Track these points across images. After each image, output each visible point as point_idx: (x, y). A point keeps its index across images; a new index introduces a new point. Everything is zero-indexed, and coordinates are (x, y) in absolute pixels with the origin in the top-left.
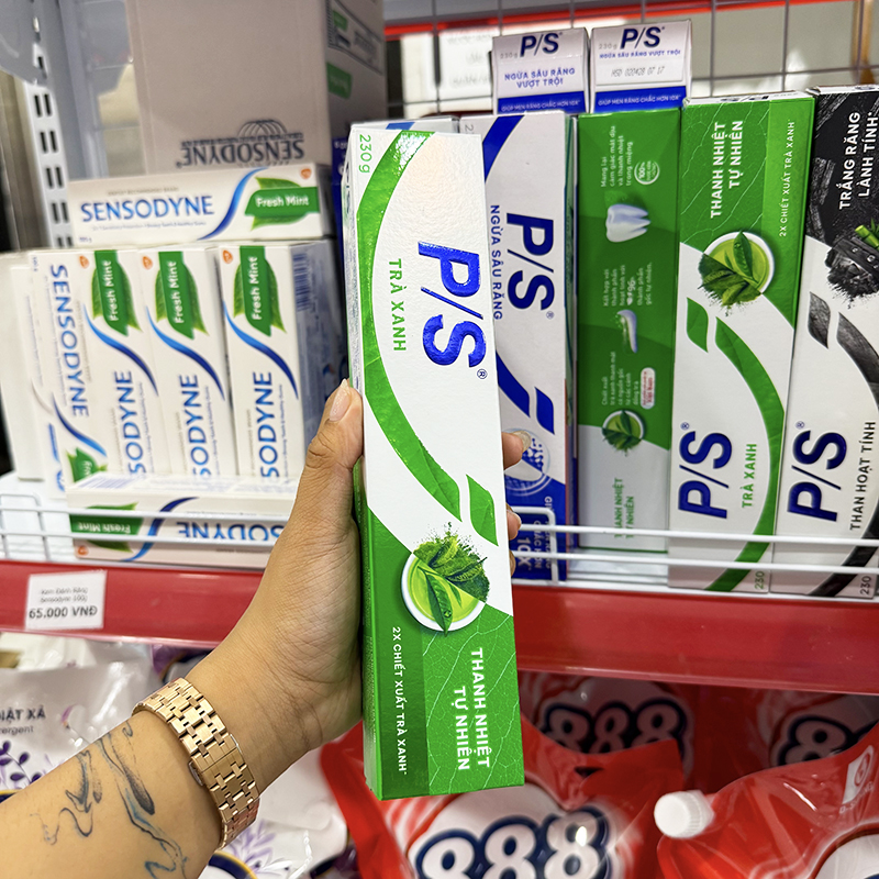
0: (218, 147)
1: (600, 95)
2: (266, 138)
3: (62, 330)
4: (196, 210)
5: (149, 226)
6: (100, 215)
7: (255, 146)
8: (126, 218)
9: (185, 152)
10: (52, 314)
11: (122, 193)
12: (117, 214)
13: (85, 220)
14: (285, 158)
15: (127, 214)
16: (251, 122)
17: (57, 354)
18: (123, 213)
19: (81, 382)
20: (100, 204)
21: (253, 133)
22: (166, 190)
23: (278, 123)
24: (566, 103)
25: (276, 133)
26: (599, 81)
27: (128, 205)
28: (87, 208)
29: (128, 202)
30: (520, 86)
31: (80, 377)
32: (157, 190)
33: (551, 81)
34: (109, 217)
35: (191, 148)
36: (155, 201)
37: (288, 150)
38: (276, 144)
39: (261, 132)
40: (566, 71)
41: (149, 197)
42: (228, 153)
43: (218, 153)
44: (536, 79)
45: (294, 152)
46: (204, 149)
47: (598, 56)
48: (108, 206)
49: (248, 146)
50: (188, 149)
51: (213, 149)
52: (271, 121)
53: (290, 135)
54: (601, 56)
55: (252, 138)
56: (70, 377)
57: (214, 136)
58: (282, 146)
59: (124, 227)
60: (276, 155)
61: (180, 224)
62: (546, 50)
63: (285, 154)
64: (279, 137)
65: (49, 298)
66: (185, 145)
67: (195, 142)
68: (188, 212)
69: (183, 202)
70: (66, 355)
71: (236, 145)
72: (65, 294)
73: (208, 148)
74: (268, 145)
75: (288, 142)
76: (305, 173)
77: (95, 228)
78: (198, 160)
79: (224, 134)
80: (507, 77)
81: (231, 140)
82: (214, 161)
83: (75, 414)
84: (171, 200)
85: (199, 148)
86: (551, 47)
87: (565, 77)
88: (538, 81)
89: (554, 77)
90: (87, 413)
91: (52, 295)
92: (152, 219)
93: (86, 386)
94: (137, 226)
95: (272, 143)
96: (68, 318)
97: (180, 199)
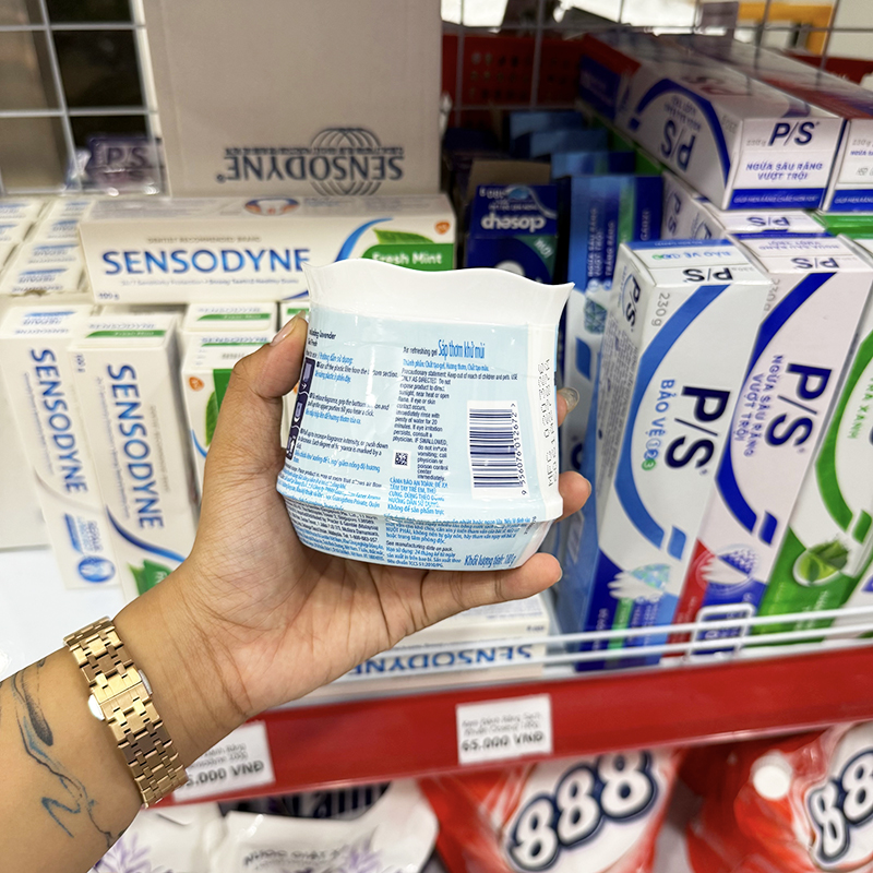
0: (281, 159)
1: (839, 193)
2: (351, 150)
3: (126, 439)
4: (287, 266)
5: (212, 282)
6: (135, 267)
7: (335, 161)
8: (176, 271)
9: (230, 162)
10: (109, 422)
11: (171, 240)
12: (163, 267)
13: (108, 272)
14: (375, 178)
15: (180, 267)
16: (331, 130)
17: (116, 465)
18: (171, 264)
19: (153, 492)
20: (135, 253)
21: (333, 143)
22: (240, 239)
23: (368, 132)
24: (803, 198)
25: (366, 145)
26: (842, 179)
27: (180, 256)
28: (112, 257)
29: (182, 252)
30: (760, 177)
31: (152, 488)
32: (228, 239)
33: (795, 175)
34: (149, 269)
35: (240, 158)
36: (224, 253)
37: (382, 168)
38: (366, 160)
39: (345, 142)
40: (813, 166)
41: (216, 248)
42: (296, 167)
43: (281, 166)
44: (780, 171)
45: (389, 171)
46: (260, 160)
47: (849, 152)
48: (148, 255)
49: (326, 160)
50: (236, 160)
51: (274, 160)
52: (360, 130)
53: (385, 150)
54: (853, 153)
55: (332, 150)
56: (136, 489)
57: (276, 144)
58: (374, 163)
59: (172, 282)
60: (365, 174)
61: (258, 281)
62: (798, 141)
63: (378, 172)
64: (369, 150)
65: (104, 403)
66: (231, 153)
67: (247, 150)
68: (273, 268)
69: (267, 256)
70: (130, 466)
71: (308, 158)
72: (132, 398)
73: (266, 159)
74: (353, 160)
75: (382, 159)
76: (442, 227)
77: (124, 283)
78: (251, 173)
79: (291, 142)
80: (750, 167)
81: (300, 150)
82: (274, 175)
83: (142, 526)
84: (249, 252)
85: (253, 158)
86: (804, 138)
87: (810, 172)
88: (781, 175)
89: (799, 172)
90: (162, 524)
91: (109, 399)
92: (219, 273)
93: (161, 496)
94: (193, 282)
95: (360, 158)
96: (136, 426)
97: (262, 252)
